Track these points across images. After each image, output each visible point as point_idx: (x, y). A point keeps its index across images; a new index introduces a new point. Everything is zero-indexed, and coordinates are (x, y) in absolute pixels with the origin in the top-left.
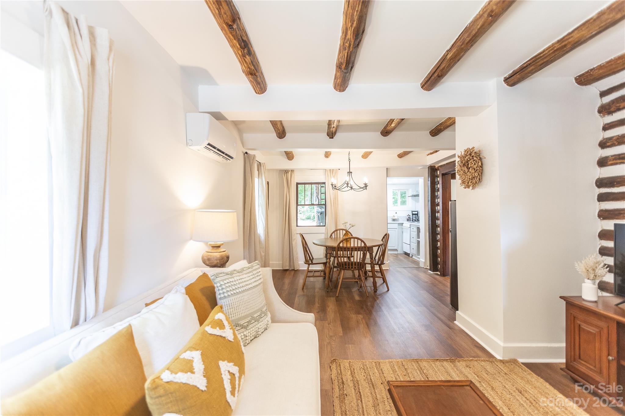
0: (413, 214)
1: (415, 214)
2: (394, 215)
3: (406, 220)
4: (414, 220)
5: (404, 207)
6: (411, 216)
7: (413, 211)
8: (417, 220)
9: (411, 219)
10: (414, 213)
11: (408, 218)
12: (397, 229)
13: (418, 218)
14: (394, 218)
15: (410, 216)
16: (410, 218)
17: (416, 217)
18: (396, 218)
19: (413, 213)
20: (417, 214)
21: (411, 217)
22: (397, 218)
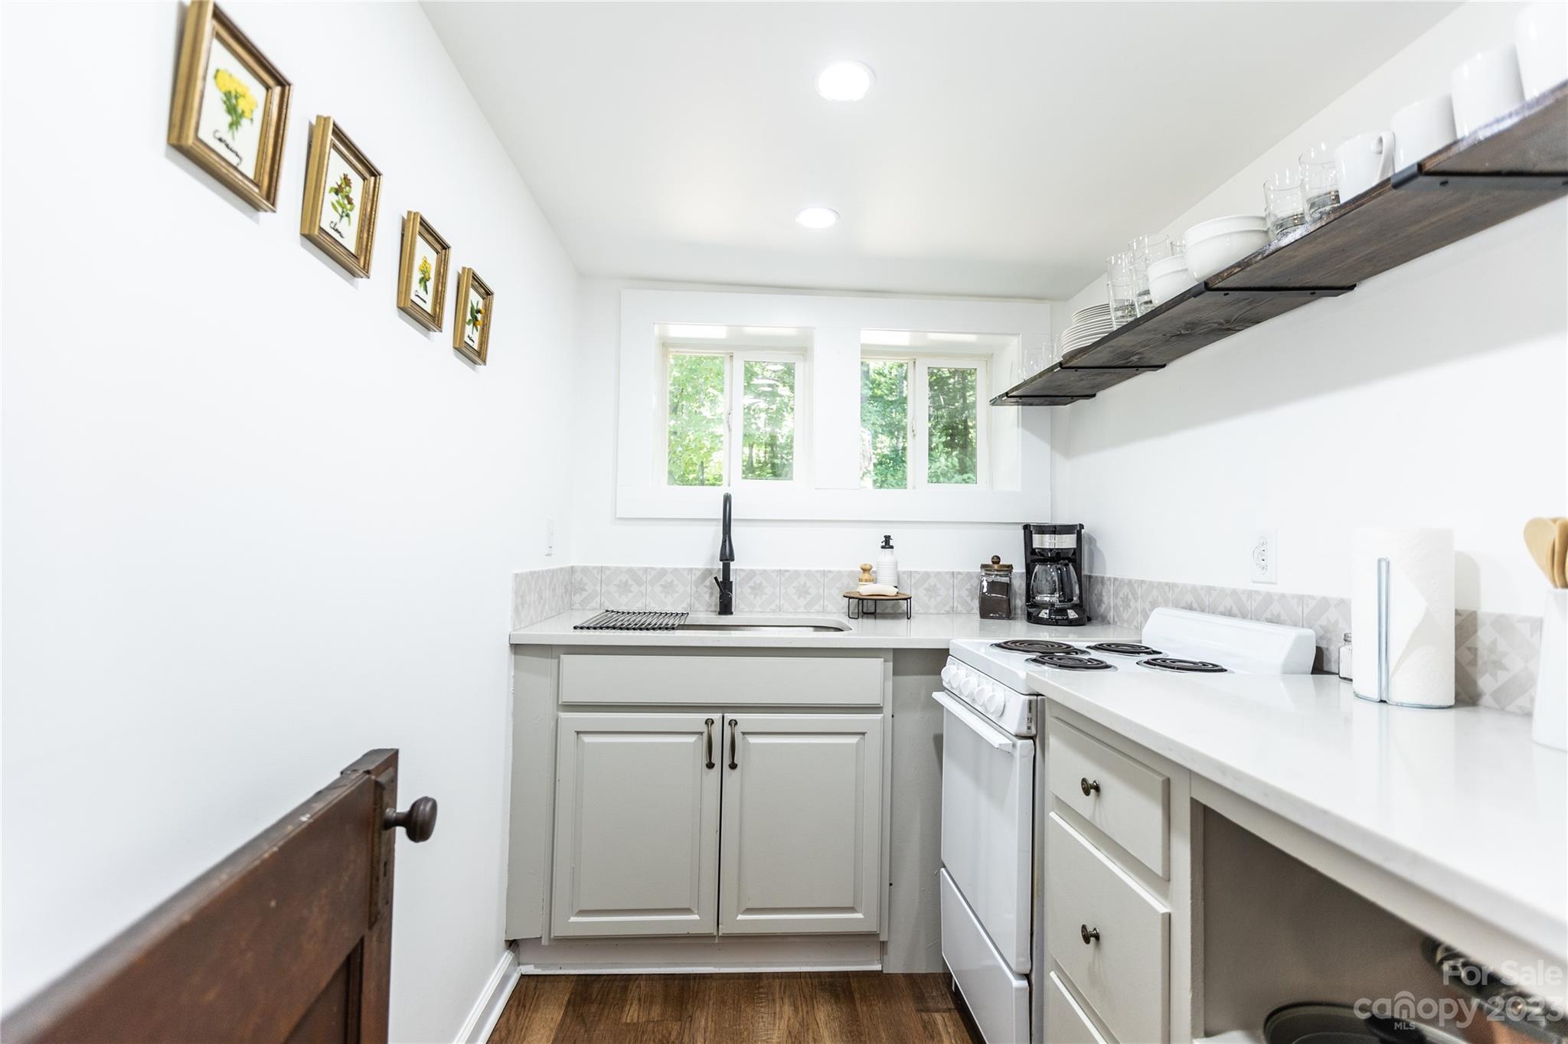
0: (1035, 557)
1: (1057, 557)
2: (868, 561)
3: (976, 604)
4: (1044, 614)
5: (954, 496)
6: (1019, 568)
7: (1042, 530)
8: (1072, 614)
9: (1020, 602)
10: (1042, 542)
11: (992, 585)
12: (876, 709)
13: (1080, 597)
14: (866, 589)
15: (1010, 567)
16: (1007, 588)
17: (1063, 587)
18: (885, 587)
19: (1036, 544)
20: (1071, 559)
21: (1019, 584)
22: (891, 591)
